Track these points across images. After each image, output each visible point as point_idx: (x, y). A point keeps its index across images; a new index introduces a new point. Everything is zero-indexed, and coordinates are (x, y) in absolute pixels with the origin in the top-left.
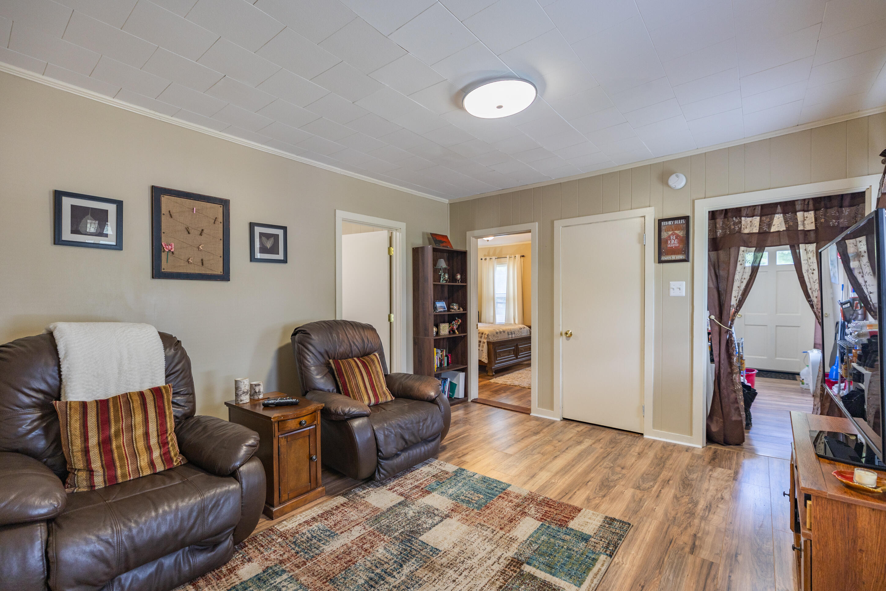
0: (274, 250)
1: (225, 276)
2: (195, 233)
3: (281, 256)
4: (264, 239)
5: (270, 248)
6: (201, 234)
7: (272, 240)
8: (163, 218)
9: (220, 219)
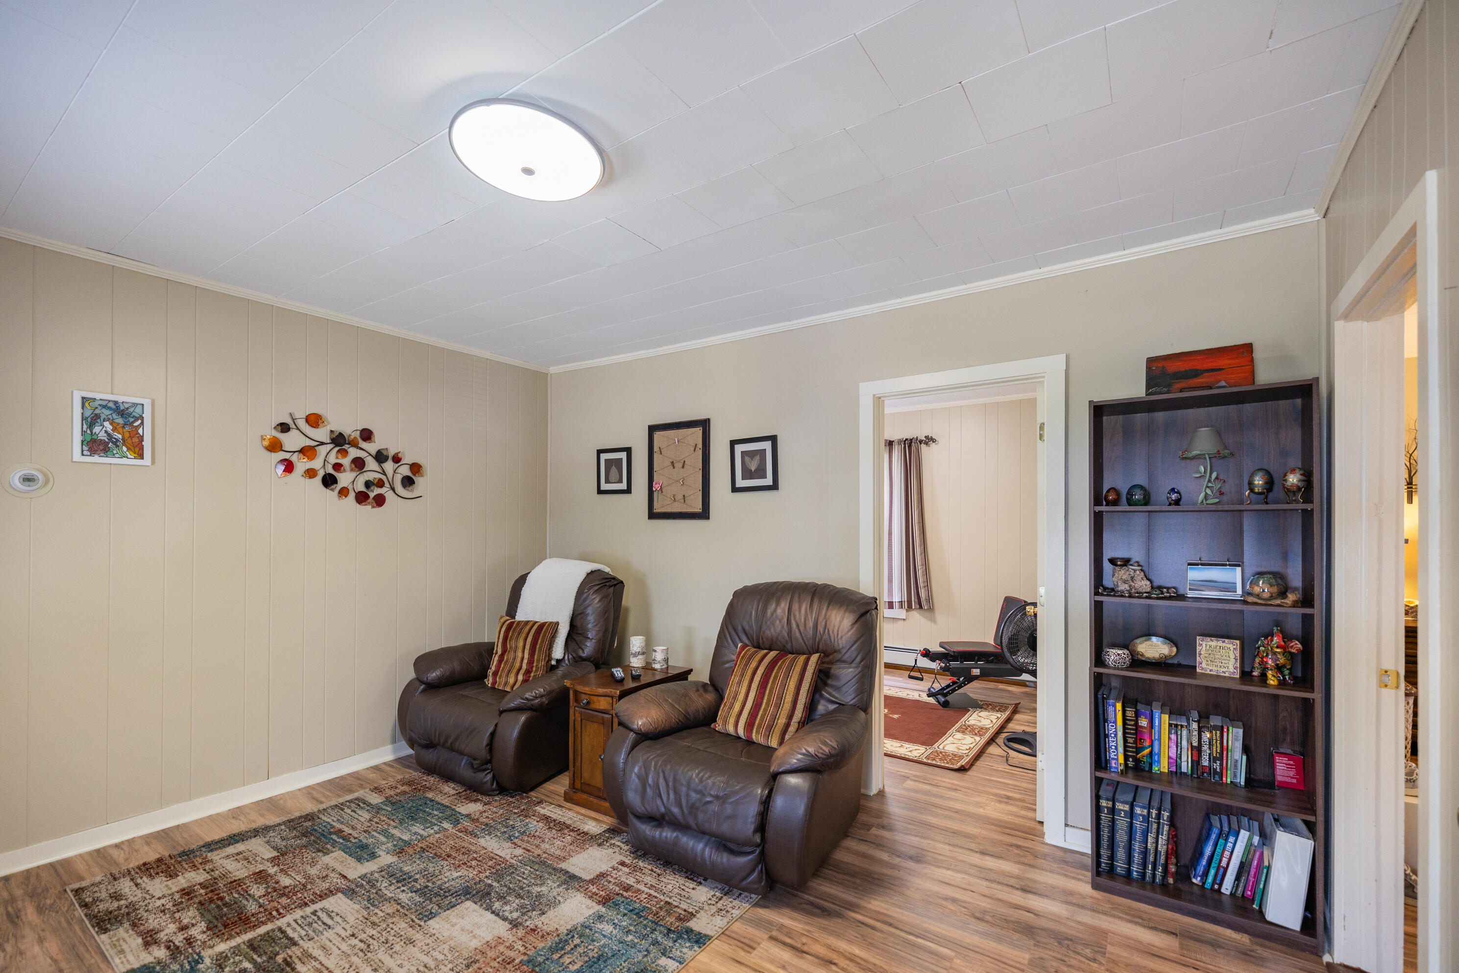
0: (760, 473)
1: (704, 514)
2: (678, 465)
3: (769, 481)
4: (747, 458)
5: (756, 470)
6: (683, 467)
7: (758, 458)
8: (655, 454)
9: (700, 445)
